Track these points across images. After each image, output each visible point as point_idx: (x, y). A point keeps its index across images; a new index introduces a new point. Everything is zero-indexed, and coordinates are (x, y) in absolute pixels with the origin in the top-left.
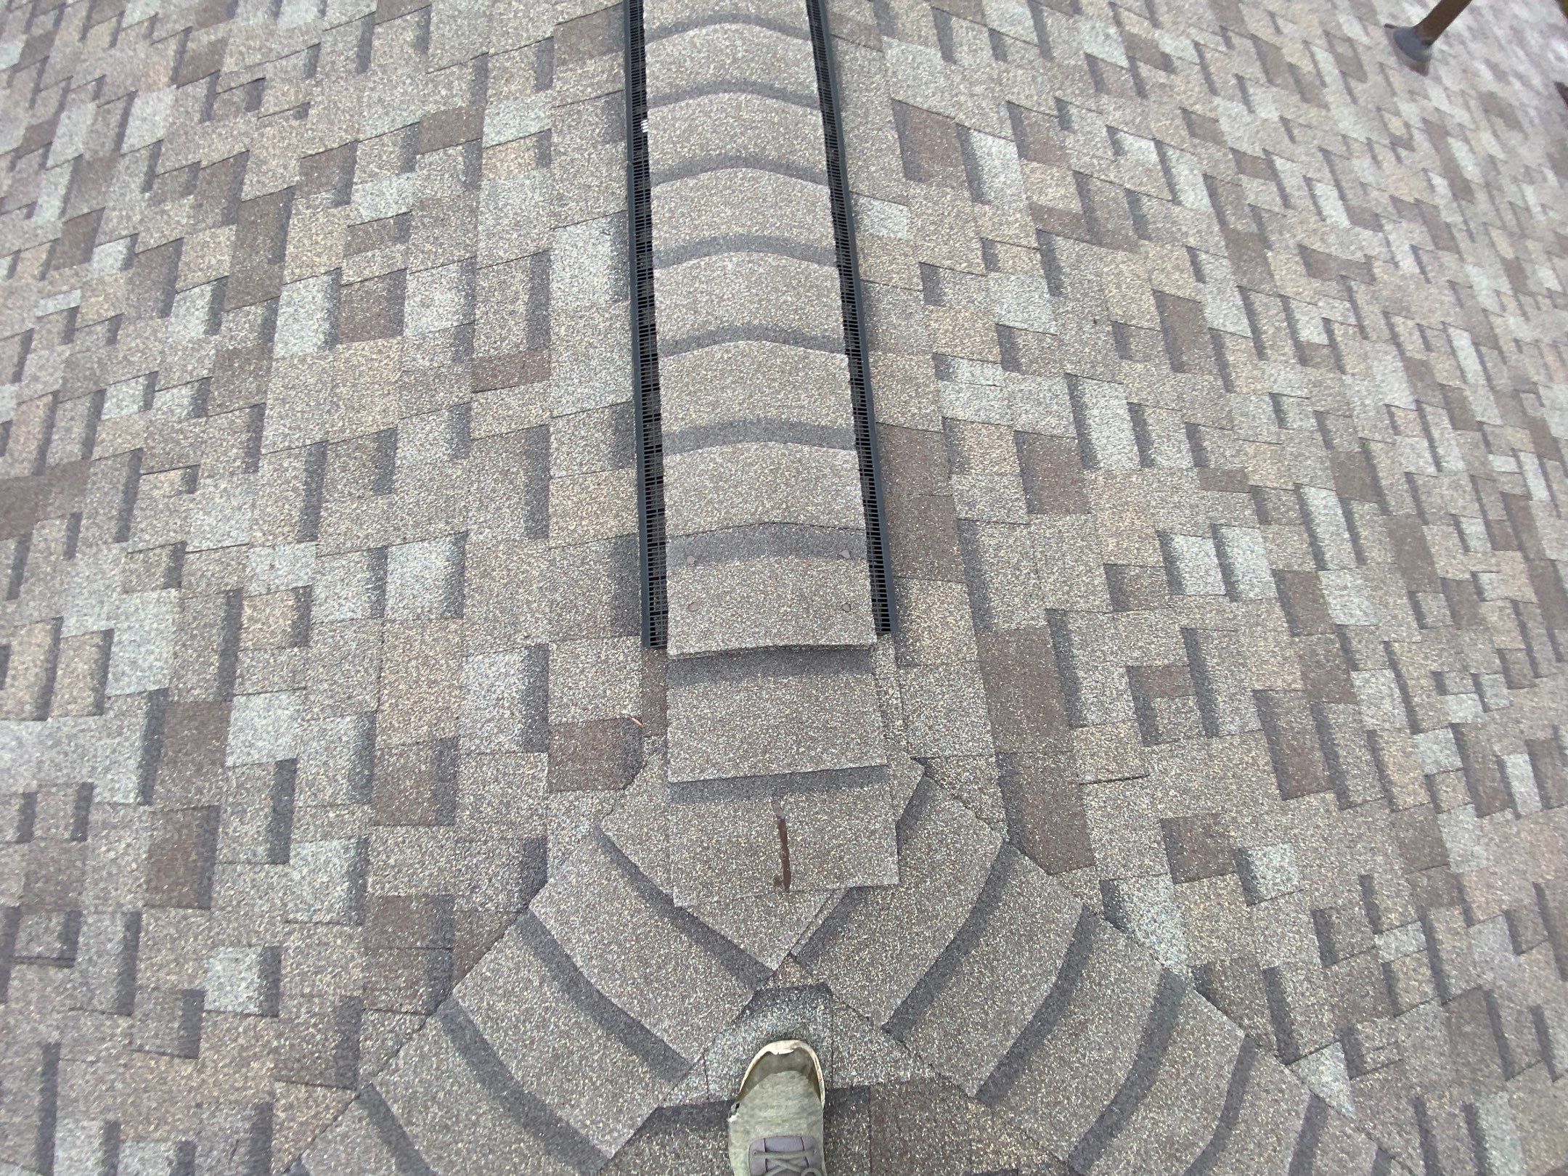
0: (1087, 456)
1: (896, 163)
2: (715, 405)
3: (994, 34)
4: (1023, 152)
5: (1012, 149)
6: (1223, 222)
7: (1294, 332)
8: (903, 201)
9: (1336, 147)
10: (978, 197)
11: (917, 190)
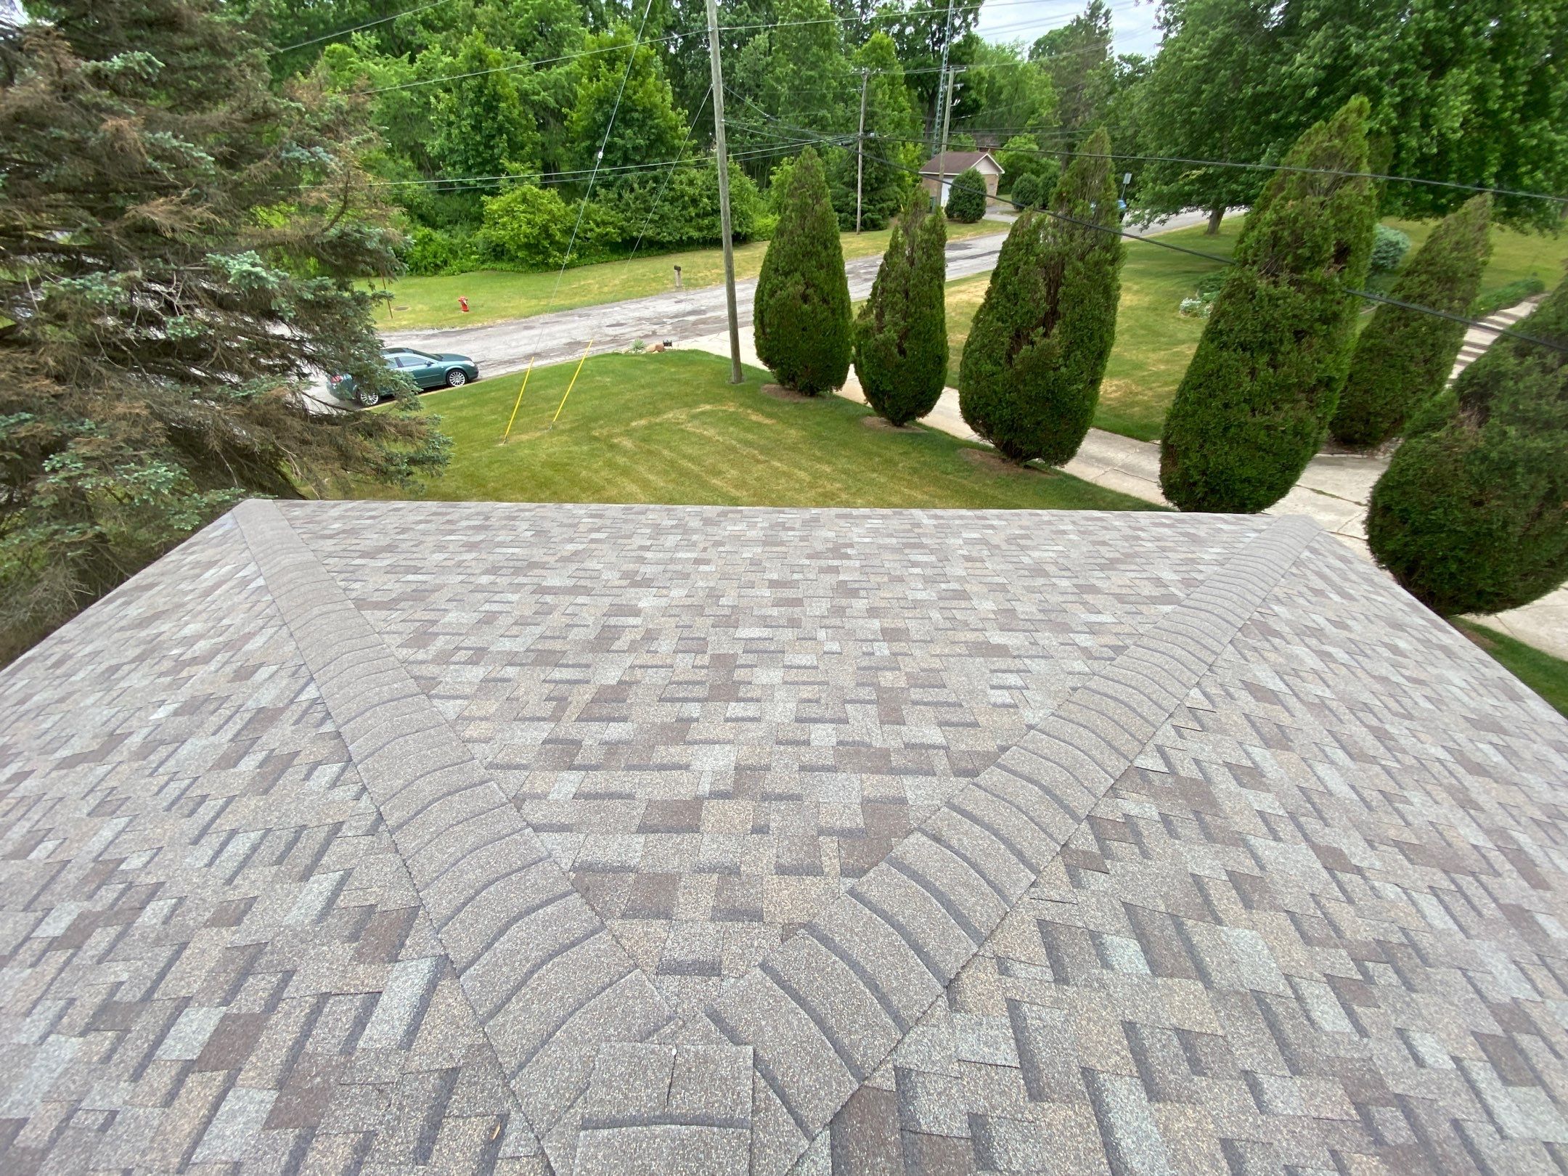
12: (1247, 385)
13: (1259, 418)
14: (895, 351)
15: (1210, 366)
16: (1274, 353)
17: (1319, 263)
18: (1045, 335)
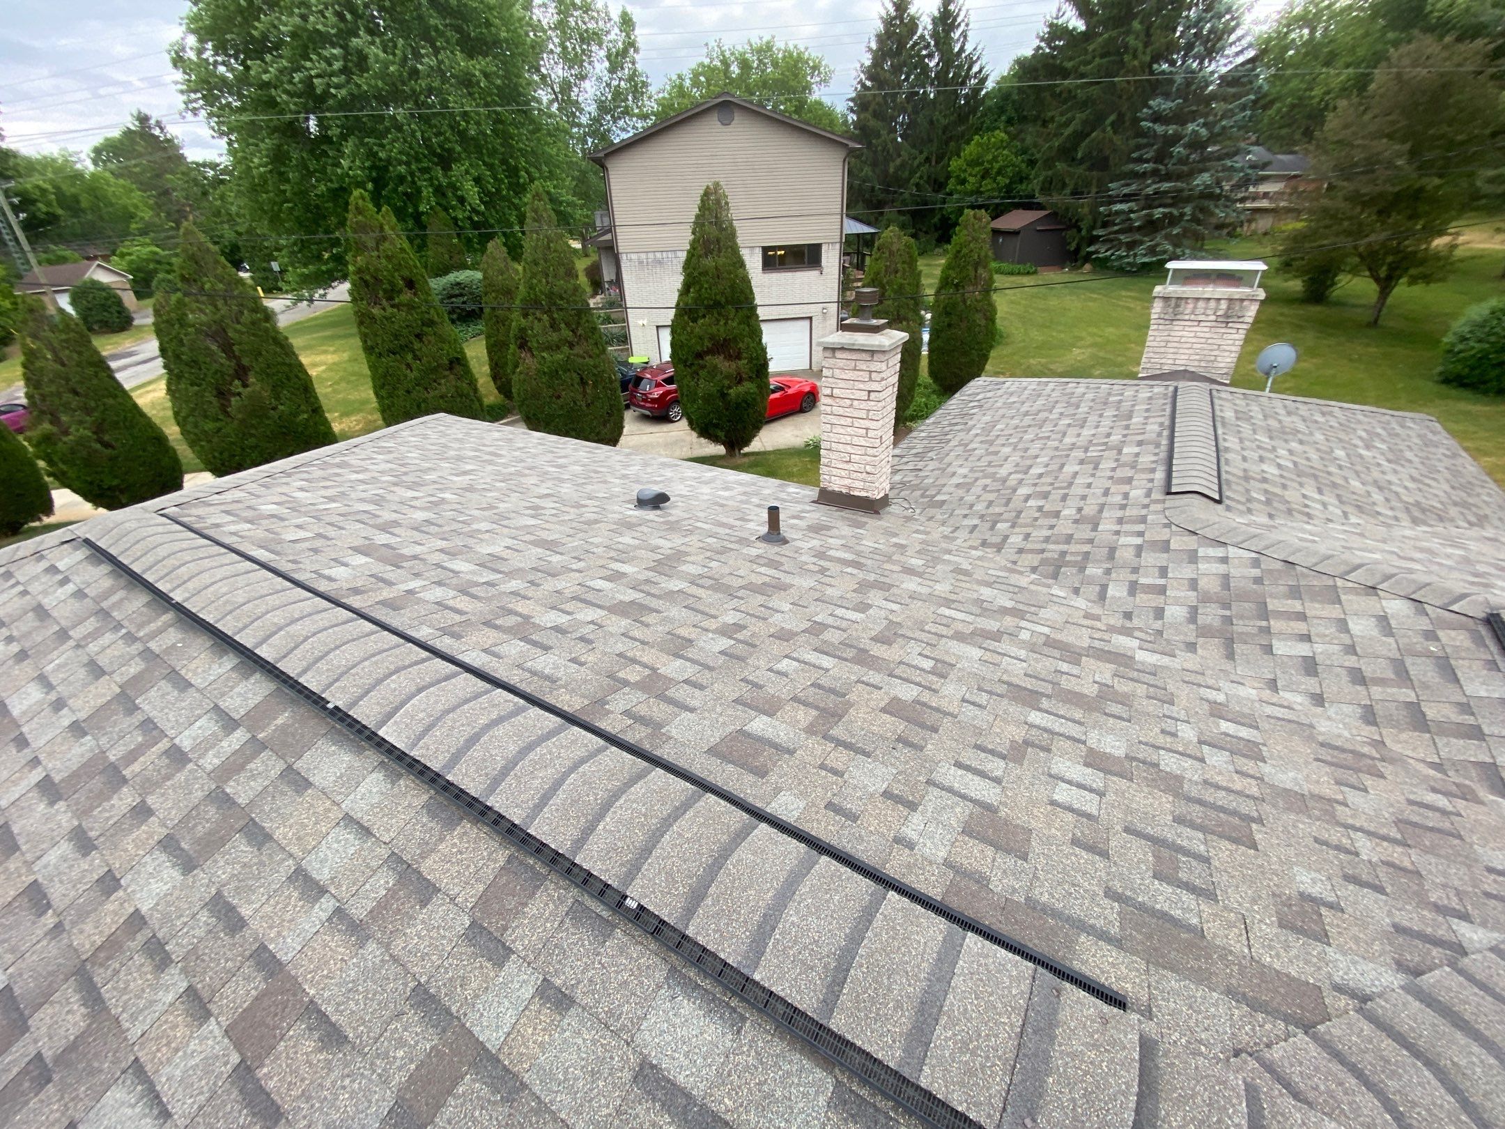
0: (988, 807)
1: (751, 778)
2: (898, 1006)
3: (685, 682)
4: (771, 715)
5: (765, 718)
6: (846, 660)
7: (923, 670)
8: (777, 791)
9: (817, 595)
10: (791, 752)
11: (773, 778)
12: (412, 375)
13: (432, 393)
14: (98, 446)
15: (380, 370)
16: (413, 351)
17: (400, 292)
18: (245, 386)
